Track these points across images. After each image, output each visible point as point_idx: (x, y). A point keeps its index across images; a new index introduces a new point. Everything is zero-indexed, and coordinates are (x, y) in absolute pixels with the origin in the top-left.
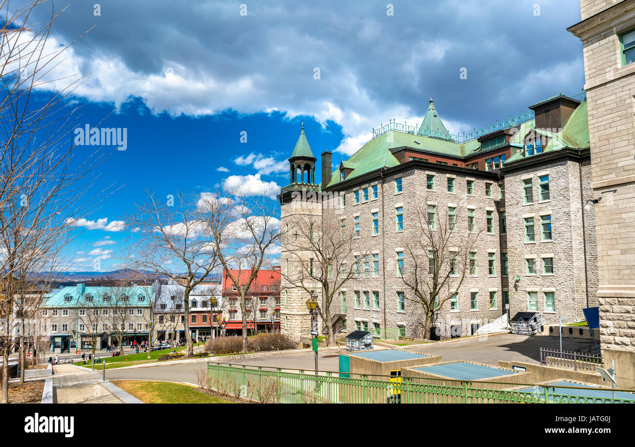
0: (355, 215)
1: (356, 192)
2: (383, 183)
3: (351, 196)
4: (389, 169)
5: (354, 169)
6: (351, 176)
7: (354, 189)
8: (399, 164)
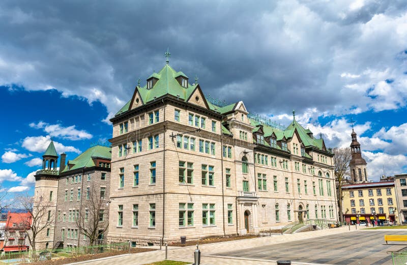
0: (72, 189)
1: (73, 177)
2: (83, 175)
3: (70, 179)
4: (87, 168)
5: (74, 165)
6: (72, 168)
7: (72, 176)
8: (94, 165)
